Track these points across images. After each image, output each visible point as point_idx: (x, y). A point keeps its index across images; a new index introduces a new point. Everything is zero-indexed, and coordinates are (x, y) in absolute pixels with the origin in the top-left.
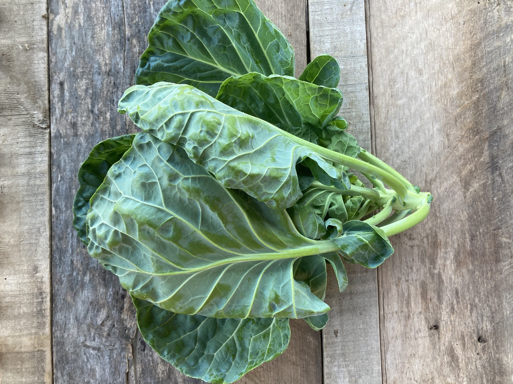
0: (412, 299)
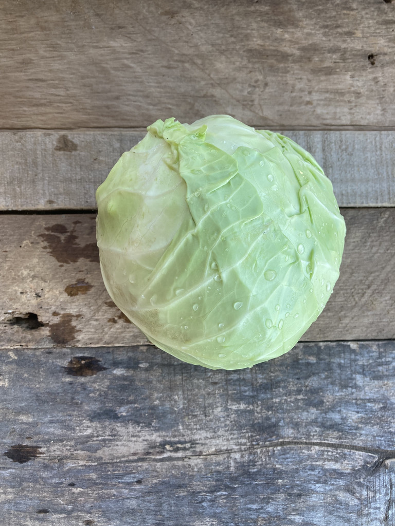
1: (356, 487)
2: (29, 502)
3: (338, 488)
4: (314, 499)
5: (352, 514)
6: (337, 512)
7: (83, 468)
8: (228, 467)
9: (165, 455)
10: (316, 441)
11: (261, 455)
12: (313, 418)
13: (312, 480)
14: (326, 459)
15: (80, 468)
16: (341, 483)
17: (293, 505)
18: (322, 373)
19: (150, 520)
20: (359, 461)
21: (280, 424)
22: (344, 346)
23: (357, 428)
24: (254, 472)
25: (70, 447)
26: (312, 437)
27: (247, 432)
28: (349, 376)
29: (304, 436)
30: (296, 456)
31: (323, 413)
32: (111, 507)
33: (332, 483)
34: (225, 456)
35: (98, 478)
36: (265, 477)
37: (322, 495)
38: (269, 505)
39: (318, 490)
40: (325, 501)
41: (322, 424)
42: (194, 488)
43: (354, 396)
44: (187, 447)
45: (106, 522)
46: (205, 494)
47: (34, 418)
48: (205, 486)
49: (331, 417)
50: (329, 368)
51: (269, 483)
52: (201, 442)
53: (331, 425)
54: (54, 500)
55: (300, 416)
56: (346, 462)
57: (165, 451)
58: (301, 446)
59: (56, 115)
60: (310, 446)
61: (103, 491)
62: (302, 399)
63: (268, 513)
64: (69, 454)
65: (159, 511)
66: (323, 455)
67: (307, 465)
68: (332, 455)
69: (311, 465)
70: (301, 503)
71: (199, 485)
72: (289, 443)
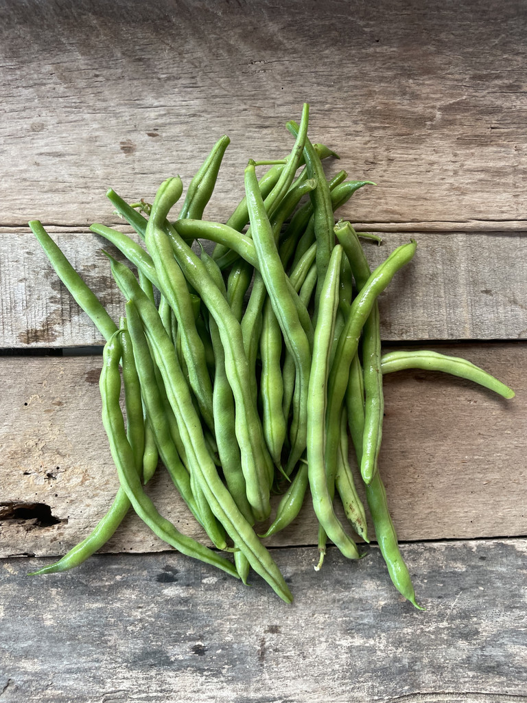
0: (491, 164)
10: (468, 691)
12: (464, 656)
18: (473, 588)
22: (506, 546)
26: (462, 686)
31: (478, 648)
41: (478, 665)
47: (42, 665)
49: (491, 654)
52: (296, 698)
53: (490, 667)
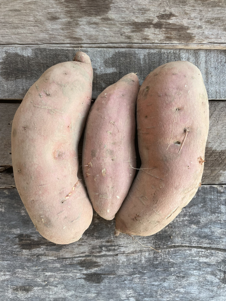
1: (218, 272)
2: (19, 280)
3: (207, 273)
4: (192, 279)
5: (214, 288)
6: (206, 286)
7: (52, 261)
8: (141, 261)
9: (102, 254)
10: (195, 245)
11: (161, 254)
12: (193, 231)
13: (192, 268)
14: (201, 256)
15: (50, 260)
16: (209, 270)
17: (180, 283)
18: (199, 204)
19: (93, 291)
20: (221, 257)
21: (173, 235)
22: (214, 188)
23: (220, 238)
24: (156, 264)
25: (44, 248)
26: (192, 243)
27: (153, 240)
28: (217, 206)
29: (188, 242)
30: (183, 254)
31: (200, 228)
32: (69, 284)
33: (204, 270)
34: (139, 254)
35: (61, 267)
36: (164, 267)
37: (197, 277)
38: (165, 283)
39: (195, 274)
40: (199, 280)
41: (199, 235)
42: (120, 273)
43: (219, 218)
44: (116, 249)
45: (67, 292)
46: (126, 276)
47: (21, 231)
48: (126, 271)
49: (205, 231)
50: (204, 201)
51: (166, 270)
52: (124, 245)
53: (204, 236)
54: (34, 279)
55: (185, 230)
56: (213, 258)
57: (102, 251)
58: (186, 248)
59: (28, 35)
60: (191, 248)
61: (64, 274)
62: (187, 220)
63: (165, 287)
64: (43, 252)
65: (99, 286)
66: (199, 254)
67: (189, 260)
68: (204, 254)
69: (192, 259)
70: (185, 281)
71: (123, 271)
72: (178, 246)
